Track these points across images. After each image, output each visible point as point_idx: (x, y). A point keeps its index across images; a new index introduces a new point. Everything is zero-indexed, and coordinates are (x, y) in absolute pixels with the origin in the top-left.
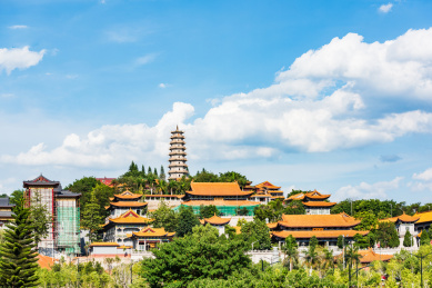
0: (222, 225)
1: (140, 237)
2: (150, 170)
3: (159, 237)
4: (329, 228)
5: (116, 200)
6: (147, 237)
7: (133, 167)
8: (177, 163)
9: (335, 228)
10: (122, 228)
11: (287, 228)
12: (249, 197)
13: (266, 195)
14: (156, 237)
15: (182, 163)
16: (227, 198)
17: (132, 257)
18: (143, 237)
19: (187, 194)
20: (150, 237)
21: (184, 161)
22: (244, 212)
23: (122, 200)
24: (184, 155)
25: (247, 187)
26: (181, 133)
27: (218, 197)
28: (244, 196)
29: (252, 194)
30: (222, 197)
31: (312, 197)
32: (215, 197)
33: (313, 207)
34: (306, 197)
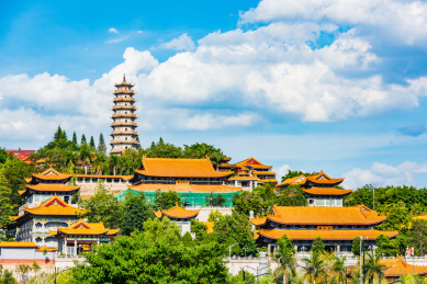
0: (186, 220)
1: (68, 236)
2: (84, 139)
3: (96, 236)
4: (340, 227)
5: (35, 181)
6: (78, 236)
7: (60, 135)
8: (122, 130)
9: (349, 227)
10: (43, 222)
11: (281, 226)
12: (226, 180)
13: (251, 177)
14: (92, 236)
15: (130, 130)
16: (194, 180)
17: (57, 265)
18: (73, 236)
19: (136, 175)
20: (83, 236)
21: (133, 127)
22: (219, 201)
23: (43, 181)
24: (133, 118)
25: (223, 165)
26: (130, 86)
27: (183, 179)
28: (218, 179)
29: (230, 176)
30: (188, 179)
31: (317, 182)
32: (177, 178)
33: (318, 196)
34: (308, 182)
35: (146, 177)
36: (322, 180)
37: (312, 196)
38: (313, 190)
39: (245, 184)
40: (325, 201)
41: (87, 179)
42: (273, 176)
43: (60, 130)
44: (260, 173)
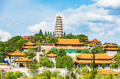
0: (54, 57)
1: (17, 62)
4: (100, 60)
6: (20, 62)
8: (58, 30)
10: (14, 57)
11: (82, 59)
14: (24, 62)
15: (60, 30)
16: (73, 45)
18: (18, 62)
20: (21, 62)
21: (62, 29)
23: (27, 45)
24: (62, 27)
25: (86, 41)
26: (61, 17)
27: (70, 45)
28: (80, 45)
29: (84, 44)
30: (71, 45)
31: (109, 46)
32: (68, 45)
33: (110, 50)
34: (107, 46)
35: (59, 44)
36: (111, 45)
37: (108, 50)
38: (109, 48)
39: (91, 46)
40: (112, 52)
41: (44, 45)
42: (101, 44)
43: (41, 30)
44: (97, 43)
